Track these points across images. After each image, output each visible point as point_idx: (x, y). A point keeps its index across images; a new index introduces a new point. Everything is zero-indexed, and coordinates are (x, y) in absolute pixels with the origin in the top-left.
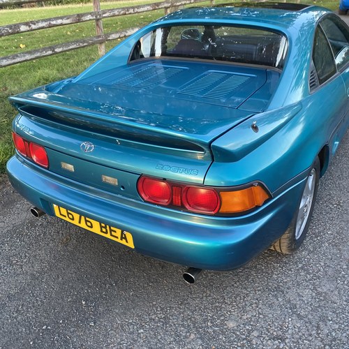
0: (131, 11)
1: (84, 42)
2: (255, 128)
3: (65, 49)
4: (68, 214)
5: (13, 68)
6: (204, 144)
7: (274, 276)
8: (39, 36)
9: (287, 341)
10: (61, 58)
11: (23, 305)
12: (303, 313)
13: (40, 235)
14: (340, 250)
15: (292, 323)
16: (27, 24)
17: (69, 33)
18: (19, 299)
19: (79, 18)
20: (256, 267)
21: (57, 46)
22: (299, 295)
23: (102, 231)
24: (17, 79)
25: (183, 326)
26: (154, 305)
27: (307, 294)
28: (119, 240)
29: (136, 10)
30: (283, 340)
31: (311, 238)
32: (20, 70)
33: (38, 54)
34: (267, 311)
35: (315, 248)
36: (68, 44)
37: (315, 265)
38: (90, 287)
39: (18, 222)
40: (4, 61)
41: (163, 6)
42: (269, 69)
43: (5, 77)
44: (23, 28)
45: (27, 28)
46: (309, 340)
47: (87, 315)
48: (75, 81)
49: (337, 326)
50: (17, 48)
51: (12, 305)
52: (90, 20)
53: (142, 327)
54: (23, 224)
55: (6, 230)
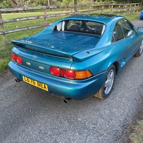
0: (58, 15)
1: (40, 26)
2: (88, 53)
3: (32, 28)
4: (28, 80)
5: (13, 34)
6: (70, 56)
7: (97, 106)
8: (24, 23)
9: (97, 125)
10: (31, 31)
11: (10, 110)
12: (105, 117)
13: (18, 90)
14: (122, 99)
15: (100, 120)
16: (19, 18)
17: (35, 23)
18: (9, 108)
19: (38, 17)
20: (91, 103)
21: (29, 27)
22: (104, 112)
23: (38, 85)
24: (14, 38)
25: (63, 119)
26: (54, 112)
27: (107, 112)
28: (43, 89)
29: (60, 15)
30: (96, 125)
31: (113, 95)
32: (16, 35)
33: (22, 29)
34: (92, 116)
35: (113, 98)
36: (33, 26)
37: (112, 103)
38: (33, 106)
39: (10, 85)
40: (10, 31)
41: (70, 14)
42: (99, 36)
43: (10, 37)
44: (18, 20)
45: (19, 20)
46: (105, 125)
47: (31, 114)
48: (33, 37)
49: (116, 122)
50: (15, 27)
51: (6, 110)
52: (42, 18)
53: (49, 118)
54: (12, 86)
55: (6, 88)
